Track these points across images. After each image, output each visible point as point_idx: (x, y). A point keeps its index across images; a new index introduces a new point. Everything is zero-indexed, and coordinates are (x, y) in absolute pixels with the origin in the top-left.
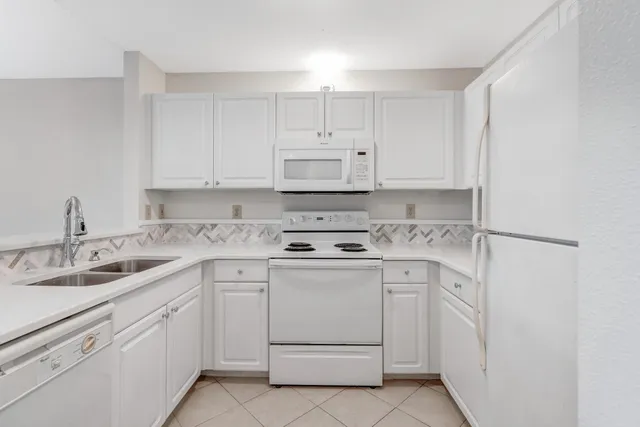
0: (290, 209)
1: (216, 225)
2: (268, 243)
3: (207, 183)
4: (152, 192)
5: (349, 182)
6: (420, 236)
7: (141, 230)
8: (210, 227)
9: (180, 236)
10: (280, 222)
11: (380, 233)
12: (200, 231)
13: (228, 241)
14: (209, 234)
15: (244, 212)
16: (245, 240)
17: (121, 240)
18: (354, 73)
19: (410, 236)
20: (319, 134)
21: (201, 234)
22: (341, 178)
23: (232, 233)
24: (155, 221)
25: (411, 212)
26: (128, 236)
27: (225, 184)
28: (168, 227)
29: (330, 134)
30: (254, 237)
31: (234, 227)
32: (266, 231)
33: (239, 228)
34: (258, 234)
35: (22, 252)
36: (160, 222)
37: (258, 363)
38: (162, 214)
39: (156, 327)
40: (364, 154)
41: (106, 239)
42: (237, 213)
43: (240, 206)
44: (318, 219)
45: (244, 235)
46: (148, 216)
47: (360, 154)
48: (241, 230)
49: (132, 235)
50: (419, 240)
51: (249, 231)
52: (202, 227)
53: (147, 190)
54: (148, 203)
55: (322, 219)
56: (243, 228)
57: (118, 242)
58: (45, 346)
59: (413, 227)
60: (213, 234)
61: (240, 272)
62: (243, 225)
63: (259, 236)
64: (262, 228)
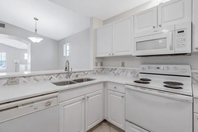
1: (116, 69)
2: (134, 77)
3: (110, 54)
4: (97, 58)
5: (171, 49)
7: (94, 70)
8: (114, 69)
9: (106, 72)
10: (138, 69)
12: (111, 71)
13: (120, 75)
14: (114, 72)
15: (125, 65)
16: (126, 75)
17: (87, 72)
20: (154, 27)
21: (112, 72)
22: (166, 47)
23: (121, 72)
24: (99, 67)
26: (89, 71)
28: (103, 69)
29: (160, 26)
30: (129, 74)
31: (122, 70)
32: (133, 72)
33: (124, 70)
35: (59, 74)
36: (101, 67)
37: (121, 126)
38: (102, 65)
39: (80, 102)
41: (82, 72)
42: (123, 65)
43: (124, 62)
45: (125, 73)
46: (97, 65)
47: (179, 32)
48: (124, 71)
49: (91, 71)
51: (127, 72)
52: (112, 69)
53: (96, 58)
54: (97, 61)
55: (159, 68)
56: (125, 70)
57: (86, 73)
58: (33, 102)
60: (116, 72)
61: (115, 88)
62: (125, 69)
63: (131, 74)
64: (132, 71)
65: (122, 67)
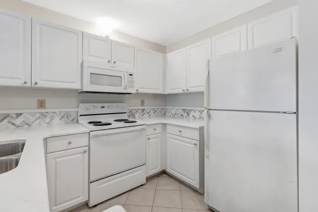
0: (83, 102)
1: (21, 114)
2: (67, 123)
3: (25, 83)
5: (125, 89)
6: (146, 113)
8: (15, 116)
10: (77, 110)
11: (131, 113)
12: (4, 119)
13: (33, 125)
14: (13, 121)
15: (47, 104)
16: (49, 123)
18: (120, 33)
19: (142, 114)
20: (109, 61)
22: (121, 86)
23: (37, 119)
25: (143, 103)
27: (42, 84)
29: (114, 62)
30: (57, 120)
31: (39, 115)
32: (66, 116)
33: (44, 115)
34: (60, 118)
40: (132, 75)
42: (42, 104)
43: (45, 100)
44: (102, 107)
45: (48, 120)
47: (130, 75)
48: (46, 117)
50: (146, 115)
51: (52, 116)
52: (7, 116)
55: (104, 107)
56: (47, 115)
59: (143, 110)
62: (47, 113)
63: (61, 119)
64: (63, 114)
65: (38, 108)
